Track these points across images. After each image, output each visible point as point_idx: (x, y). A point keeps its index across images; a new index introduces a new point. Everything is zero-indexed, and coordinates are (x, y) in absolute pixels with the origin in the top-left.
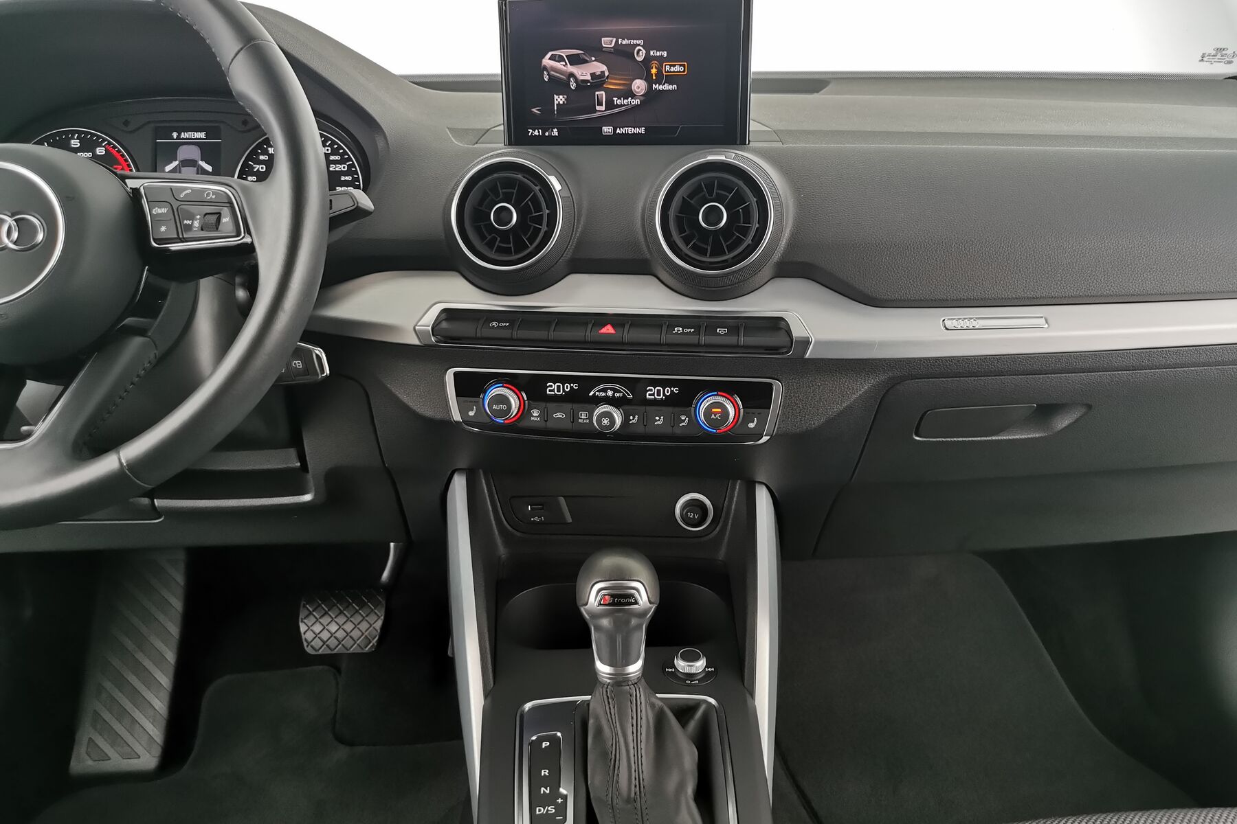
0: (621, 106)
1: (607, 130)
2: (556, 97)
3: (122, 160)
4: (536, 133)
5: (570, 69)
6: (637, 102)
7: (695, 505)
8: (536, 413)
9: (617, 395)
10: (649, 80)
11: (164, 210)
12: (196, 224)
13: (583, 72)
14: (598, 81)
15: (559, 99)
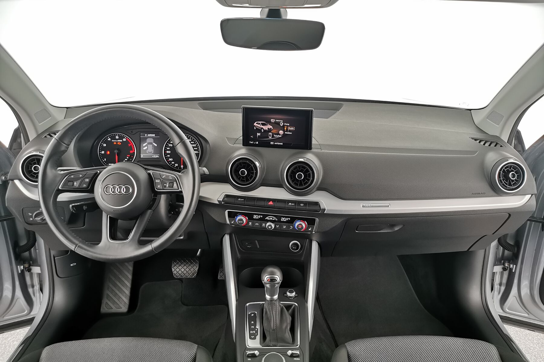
0: (276, 137)
1: (272, 143)
2: (258, 133)
3: (131, 143)
4: (252, 142)
5: (262, 126)
6: (280, 136)
7: (295, 244)
8: (250, 223)
9: (273, 219)
10: (284, 131)
11: (159, 181)
12: (167, 185)
13: (266, 128)
14: (270, 130)
15: (259, 134)
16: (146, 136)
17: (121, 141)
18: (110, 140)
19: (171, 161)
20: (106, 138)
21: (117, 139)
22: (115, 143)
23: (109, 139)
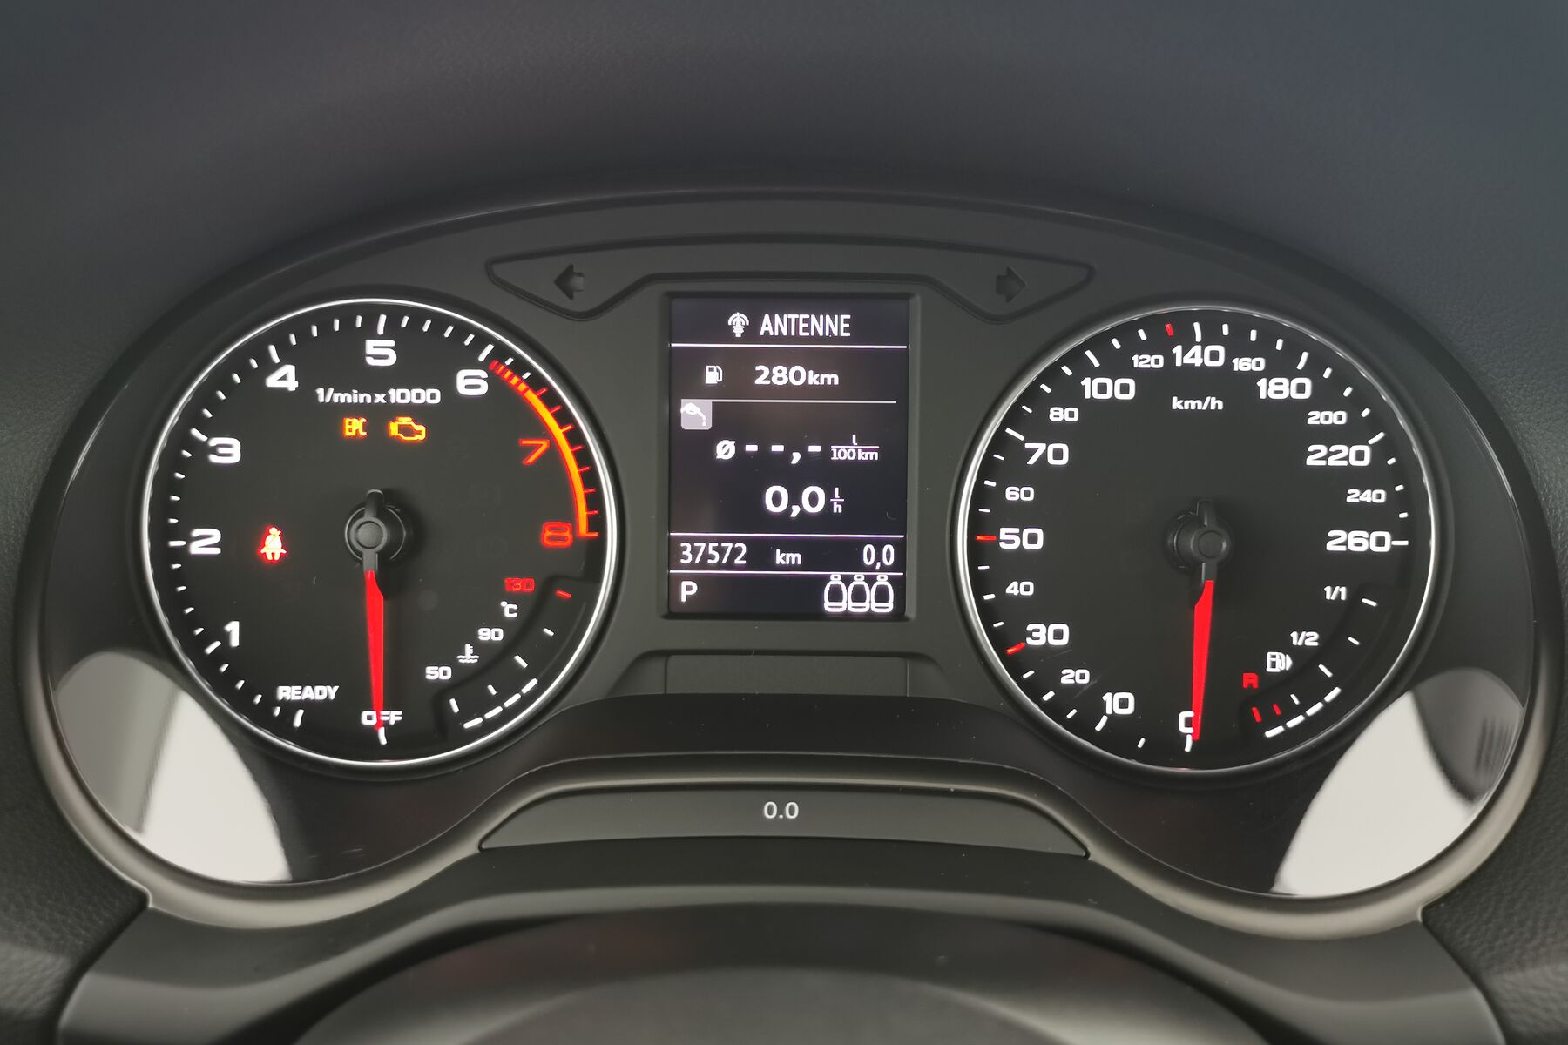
16: (738, 331)
17: (429, 396)
18: (292, 385)
19: (1052, 660)
20: (237, 363)
21: (381, 380)
22: (354, 427)
23: (284, 378)
